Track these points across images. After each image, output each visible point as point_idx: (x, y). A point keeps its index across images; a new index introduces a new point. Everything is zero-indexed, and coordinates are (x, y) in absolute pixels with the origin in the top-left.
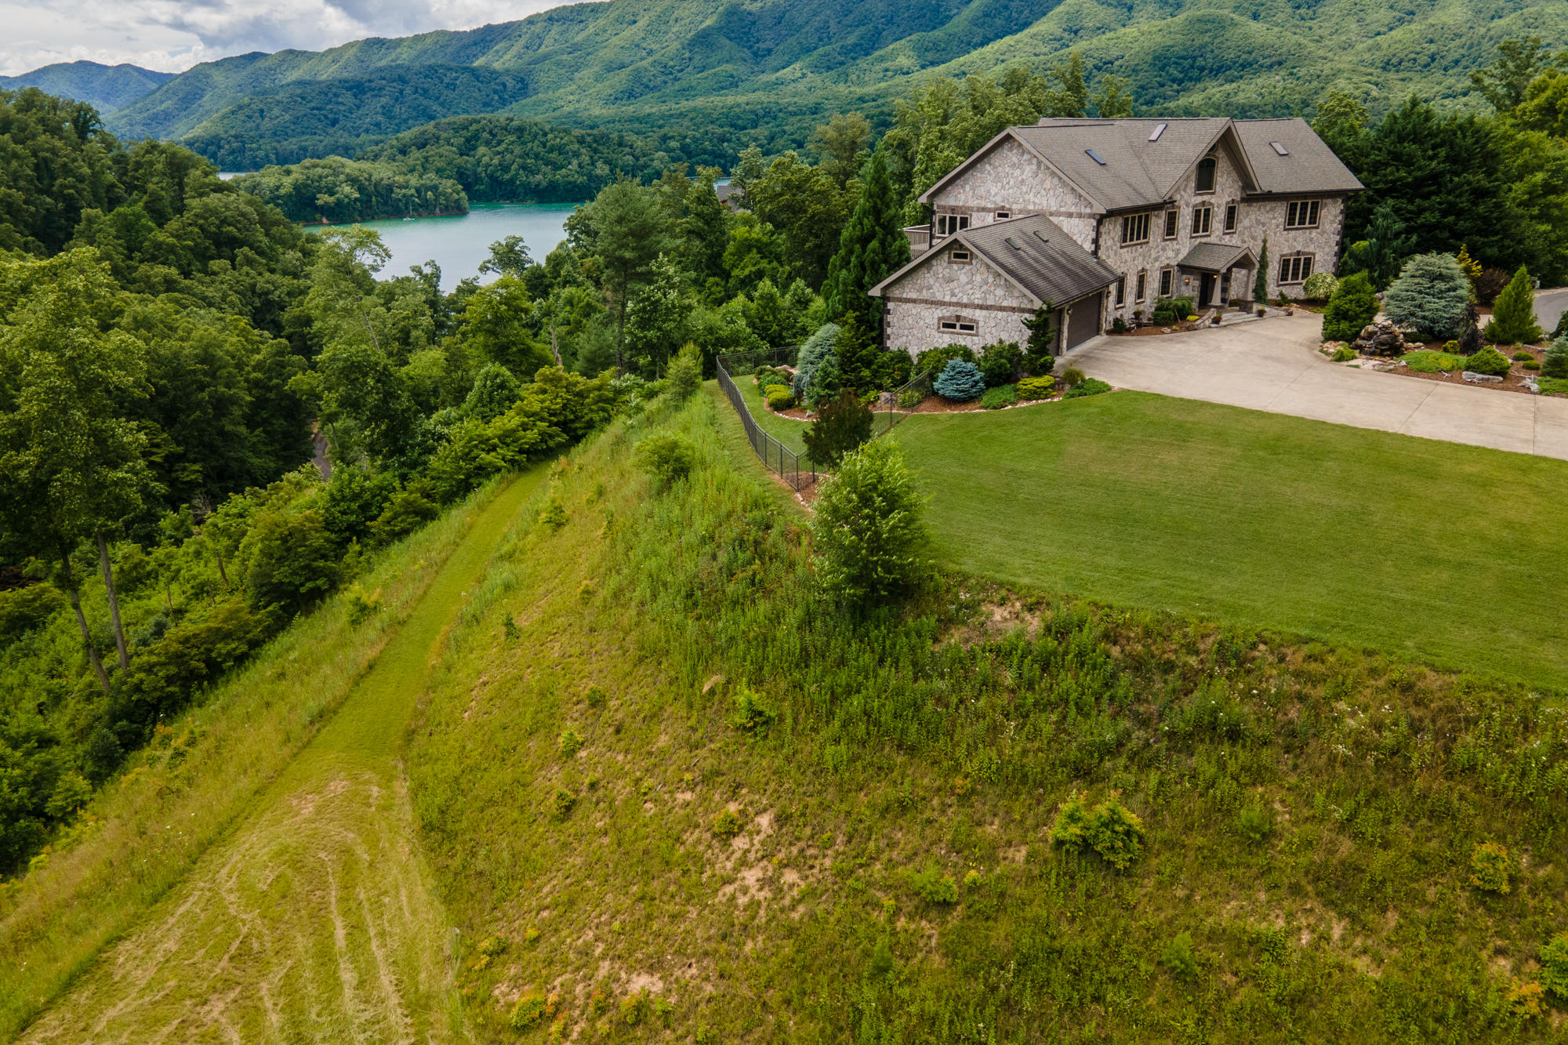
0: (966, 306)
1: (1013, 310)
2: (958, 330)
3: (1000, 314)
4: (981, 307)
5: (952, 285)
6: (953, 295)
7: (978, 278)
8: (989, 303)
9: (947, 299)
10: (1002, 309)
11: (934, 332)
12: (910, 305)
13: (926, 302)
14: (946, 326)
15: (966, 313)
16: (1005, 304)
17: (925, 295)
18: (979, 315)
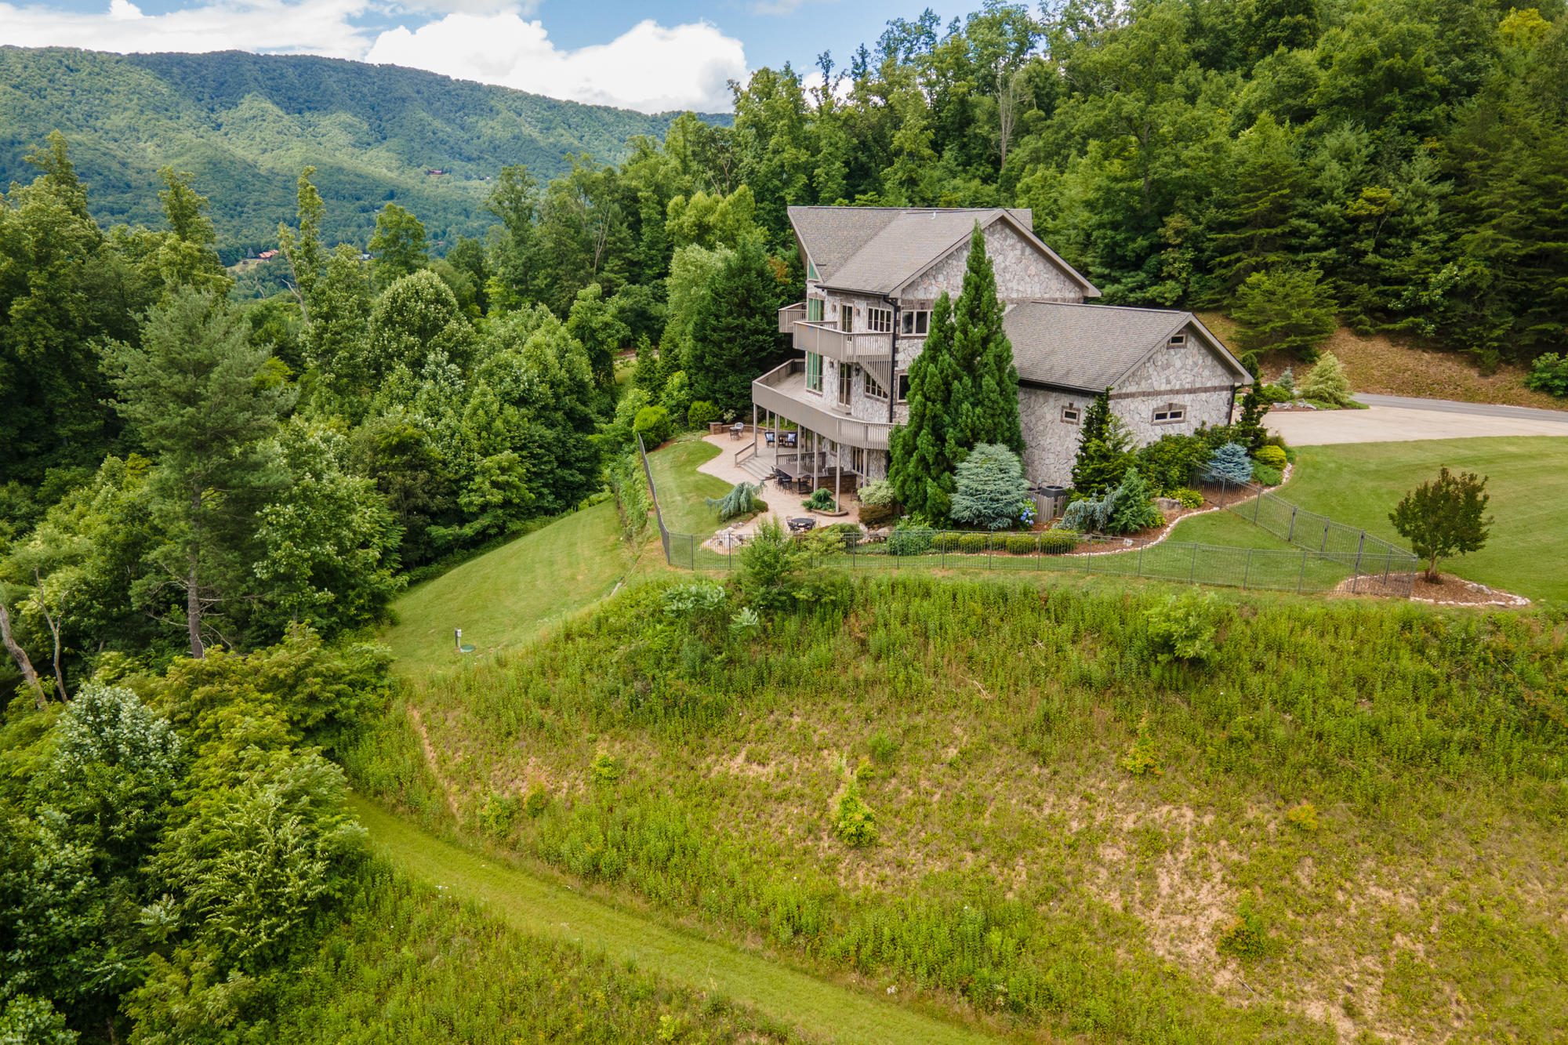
0: (1178, 392)
1: (1215, 389)
2: (1168, 419)
3: (1204, 396)
4: (1190, 391)
5: (1167, 372)
6: (1168, 382)
7: (1190, 362)
8: (1198, 385)
9: (1164, 387)
10: (1206, 390)
11: (1148, 426)
12: (1129, 400)
13: (1144, 394)
14: (1159, 417)
15: (1177, 400)
16: (1209, 384)
17: (1144, 386)
18: (1187, 399)
